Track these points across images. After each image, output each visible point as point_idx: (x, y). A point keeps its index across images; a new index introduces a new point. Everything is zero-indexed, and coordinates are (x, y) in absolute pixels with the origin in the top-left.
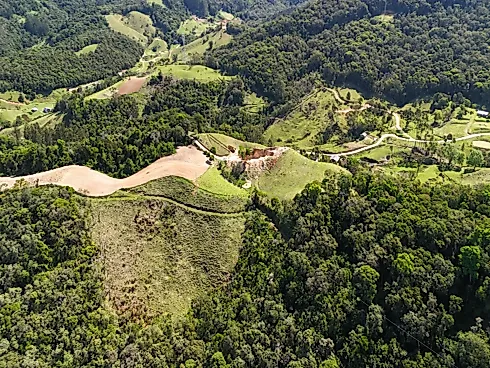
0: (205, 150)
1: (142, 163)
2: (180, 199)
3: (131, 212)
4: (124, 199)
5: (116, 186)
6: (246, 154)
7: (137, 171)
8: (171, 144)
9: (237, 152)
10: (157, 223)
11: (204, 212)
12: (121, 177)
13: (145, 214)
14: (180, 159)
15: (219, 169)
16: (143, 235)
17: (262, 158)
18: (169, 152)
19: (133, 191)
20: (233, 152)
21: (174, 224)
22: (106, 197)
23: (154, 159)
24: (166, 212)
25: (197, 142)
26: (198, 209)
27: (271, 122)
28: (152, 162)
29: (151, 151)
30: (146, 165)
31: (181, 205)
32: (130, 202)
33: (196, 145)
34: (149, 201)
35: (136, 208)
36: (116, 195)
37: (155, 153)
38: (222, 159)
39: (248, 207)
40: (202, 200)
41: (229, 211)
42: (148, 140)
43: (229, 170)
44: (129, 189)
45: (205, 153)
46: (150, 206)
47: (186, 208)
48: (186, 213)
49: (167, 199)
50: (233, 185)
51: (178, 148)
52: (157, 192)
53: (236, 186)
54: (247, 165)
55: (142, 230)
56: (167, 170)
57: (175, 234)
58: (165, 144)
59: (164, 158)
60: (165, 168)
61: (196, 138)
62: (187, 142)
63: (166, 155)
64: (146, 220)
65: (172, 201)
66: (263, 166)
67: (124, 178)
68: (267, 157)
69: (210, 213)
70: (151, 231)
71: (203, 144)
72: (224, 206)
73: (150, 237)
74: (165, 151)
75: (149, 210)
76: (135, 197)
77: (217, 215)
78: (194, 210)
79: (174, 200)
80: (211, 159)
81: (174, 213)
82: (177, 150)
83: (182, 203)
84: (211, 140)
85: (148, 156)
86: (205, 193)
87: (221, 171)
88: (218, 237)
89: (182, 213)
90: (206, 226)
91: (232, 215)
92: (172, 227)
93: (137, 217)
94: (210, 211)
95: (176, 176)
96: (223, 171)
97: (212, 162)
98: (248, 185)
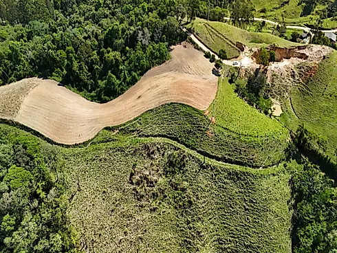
0: (206, 50)
1: (128, 79)
2: (190, 143)
3: (122, 166)
4: (111, 145)
5: (96, 120)
7: (123, 91)
8: (164, 45)
10: (161, 180)
11: (228, 166)
12: (101, 103)
13: (144, 167)
14: (179, 68)
15: (231, 82)
16: (143, 203)
17: (286, 62)
18: (160, 58)
19: (124, 130)
20: (243, 50)
21: (185, 184)
22: (85, 144)
23: (143, 71)
24: (171, 164)
25: (192, 36)
26: (218, 159)
28: (142, 74)
30: (134, 81)
31: (191, 152)
32: (121, 150)
33: (194, 43)
34: (146, 147)
35: (131, 160)
36: (100, 138)
37: (145, 62)
38: (230, 63)
39: (290, 154)
40: (222, 145)
41: (266, 162)
42: (132, 41)
43: (243, 82)
44: (118, 127)
45: (207, 56)
46: (149, 155)
47: (201, 157)
48: (202, 167)
49: (171, 142)
50: (257, 111)
51: (172, 50)
52: (157, 130)
53: (263, 115)
54: (269, 74)
55: (142, 197)
56: (165, 93)
57: (190, 202)
58: (156, 46)
59: (156, 68)
60: (162, 88)
61: (190, 30)
62: (177, 37)
63: (159, 64)
64: (146, 178)
65: (179, 145)
66: (293, 76)
67: (106, 101)
68: (296, 61)
69: (238, 168)
70: (155, 195)
71: (203, 41)
72: (257, 155)
73: (154, 205)
74: (156, 58)
75: (148, 162)
76: (127, 141)
77: (248, 171)
78: (213, 162)
79: (182, 143)
80: (217, 66)
81: (184, 165)
82: (172, 53)
83: (193, 149)
84: (211, 33)
85: (136, 66)
86: (226, 134)
87: (233, 86)
88: (255, 209)
89: (196, 167)
90: (234, 189)
91: (270, 170)
92: (183, 190)
93: (132, 175)
94: (237, 163)
95: (180, 104)
96: (238, 86)
97: (220, 71)
98: (277, 110)
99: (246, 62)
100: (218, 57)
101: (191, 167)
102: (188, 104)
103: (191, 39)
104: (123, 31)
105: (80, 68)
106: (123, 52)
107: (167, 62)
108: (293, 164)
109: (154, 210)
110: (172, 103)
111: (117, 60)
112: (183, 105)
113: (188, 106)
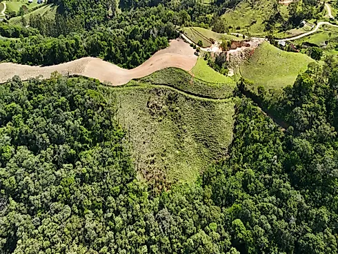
0: (191, 42)
1: (145, 56)
2: (180, 88)
3: (143, 98)
4: (136, 87)
5: (127, 76)
6: (227, 46)
7: (142, 62)
8: (165, 38)
9: (216, 43)
10: (164, 107)
11: (201, 98)
12: (130, 68)
13: (154, 100)
14: (174, 51)
15: (205, 59)
16: (155, 117)
17: (238, 49)
18: (164, 46)
19: (143, 81)
20: (213, 43)
21: (178, 108)
22: (123, 86)
23: (154, 52)
24: (170, 99)
25: (183, 35)
26: (196, 95)
27: (223, 12)
28: (152, 54)
29: (151, 45)
30: (148, 57)
31: (181, 92)
32: (142, 90)
33: (183, 39)
34: (156, 89)
35: (147, 95)
36: (131, 84)
37: (155, 48)
38: (205, 50)
39: (235, 94)
40: (198, 88)
41: (222, 96)
42: (147, 35)
43: (213, 60)
44: (140, 79)
45: (192, 45)
46: (157, 94)
47: (186, 95)
48: (187, 99)
49: (169, 87)
50: (219, 74)
51: (170, 42)
52: (162, 82)
53: (222, 75)
54: (228, 55)
55: (154, 114)
56: (166, 62)
57: (180, 116)
58: (161, 39)
59: (161, 50)
60: (164, 60)
61: (181, 32)
62: (174, 35)
63: (162, 48)
64: (156, 105)
65: (174, 89)
66: (241, 56)
67: (132, 68)
68: (244, 48)
69: (206, 99)
70: (161, 114)
72: (216, 93)
73: (160, 118)
74: (161, 45)
75: (157, 97)
76: (145, 86)
77: (212, 101)
78: (193, 97)
79: (176, 88)
80: (198, 51)
81: (177, 99)
82: (170, 44)
83: (182, 91)
84: (194, 33)
85: (149, 49)
86: (200, 82)
87: (207, 62)
88: (215, 119)
89: (184, 99)
90: (204, 110)
91: (224, 100)
92: (176, 111)
93: (148, 103)
94: (206, 97)
95: (175, 68)
96: (209, 61)
97: (199, 53)
98: (231, 73)
99: (215, 49)
100: (197, 46)
101: (180, 99)
103: (182, 37)
104: (141, 30)
105: (116, 50)
106: (141, 42)
107: (167, 48)
108: (237, 99)
109: (161, 121)
111: (138, 45)
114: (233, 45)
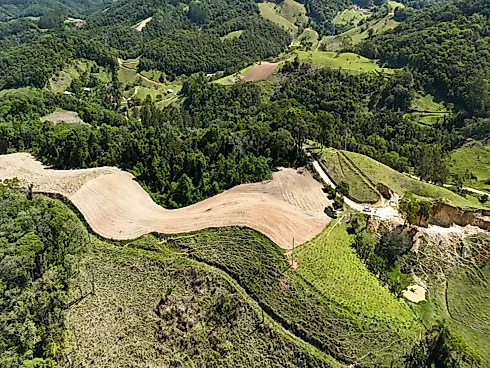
1: (206, 188)
2: (253, 288)
3: (154, 286)
4: (151, 254)
5: (148, 222)
6: (419, 213)
7: (195, 200)
9: (395, 198)
10: (198, 326)
11: (298, 341)
13: (181, 299)
14: (276, 193)
15: (350, 231)
16: (164, 347)
17: (456, 229)
18: (258, 176)
19: (173, 241)
20: (388, 197)
21: (228, 345)
22: (122, 243)
23: (229, 184)
24: (219, 308)
25: (315, 164)
26: (286, 326)
27: (458, 144)
28: (227, 188)
29: (226, 168)
30: (213, 192)
31: (251, 301)
32: (160, 265)
33: (313, 170)
34: (193, 274)
35: (168, 282)
36: (142, 243)
37: (233, 173)
38: (360, 208)
40: (297, 306)
43: (372, 238)
44: (166, 236)
45: (326, 190)
46: (193, 284)
48: (258, 328)
49: (228, 278)
50: (377, 283)
51: (278, 170)
52: (215, 257)
53: (386, 290)
54: (418, 238)
55: (165, 337)
56: (241, 213)
59: (248, 184)
60: (240, 206)
61: (315, 156)
62: (297, 160)
63: (252, 181)
64: (178, 315)
65: (237, 287)
66: (460, 251)
67: (172, 207)
68: (472, 230)
69: (312, 350)
70: (183, 344)
71: (327, 171)
72: (348, 340)
73: (178, 357)
74: (250, 173)
75: (189, 295)
76: (174, 255)
77: (327, 361)
78: (277, 328)
79: (243, 285)
80: (337, 205)
81: (234, 317)
82: (275, 174)
83: (255, 298)
84: (343, 164)
85: (221, 176)
86: (307, 291)
87: (352, 238)
92: (223, 352)
93: (162, 302)
95: (256, 231)
96: (359, 238)
97: (338, 212)
98: (417, 293)
99: (387, 213)
100: (337, 193)
101: (244, 322)
102: (267, 235)
103: (312, 166)
105: (160, 165)
107: (264, 182)
109: (176, 364)
110: (245, 227)
111: (200, 163)
112: (259, 233)
113: (266, 237)
114: (442, 214)
